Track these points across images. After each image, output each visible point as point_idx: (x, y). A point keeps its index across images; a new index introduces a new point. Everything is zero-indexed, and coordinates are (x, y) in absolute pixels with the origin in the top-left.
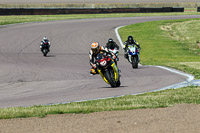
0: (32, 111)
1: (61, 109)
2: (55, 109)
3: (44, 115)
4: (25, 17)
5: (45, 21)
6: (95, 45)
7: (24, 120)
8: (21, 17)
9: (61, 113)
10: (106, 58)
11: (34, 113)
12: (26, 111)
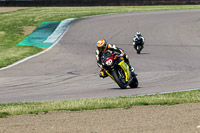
0: (117, 102)
1: (146, 100)
2: (140, 100)
3: (129, 106)
4: (111, 7)
5: (133, 12)
6: (101, 43)
7: (109, 111)
8: (108, 7)
10: (112, 56)
11: (120, 104)
12: (111, 102)
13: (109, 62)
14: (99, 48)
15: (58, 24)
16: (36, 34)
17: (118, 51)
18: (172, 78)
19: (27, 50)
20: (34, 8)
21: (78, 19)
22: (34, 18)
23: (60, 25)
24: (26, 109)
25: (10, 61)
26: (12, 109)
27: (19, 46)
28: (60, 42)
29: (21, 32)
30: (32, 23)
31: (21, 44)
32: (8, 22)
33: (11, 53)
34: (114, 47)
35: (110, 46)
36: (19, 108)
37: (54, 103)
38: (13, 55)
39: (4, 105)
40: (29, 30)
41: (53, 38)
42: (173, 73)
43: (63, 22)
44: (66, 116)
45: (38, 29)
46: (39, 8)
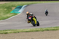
1: (48, 29)
2: (46, 29)
6: (27, 13)
7: (37, 32)
9: (48, 30)
10: (31, 17)
11: (40, 30)
12: (38, 29)
13: (30, 18)
14: (27, 14)
15: (22, 7)
16: (16, 10)
17: (33, 15)
18: (56, 22)
19: (13, 14)
20: (15, 2)
21: (28, 5)
22: (15, 5)
23: (23, 7)
24: (13, 31)
25: (8, 17)
26: (9, 32)
27: (11, 13)
28: (23, 12)
29: (11, 9)
30: (14, 6)
31: (11, 12)
32: (8, 6)
33: (8, 15)
34: (31, 14)
35: (30, 14)
36: (10, 31)
37: (21, 30)
38: (9, 16)
39: (6, 30)
40: (13, 8)
41: (21, 11)
42: (56, 21)
43: (24, 6)
44: (24, 33)
45: (16, 8)
46: (16, 2)
